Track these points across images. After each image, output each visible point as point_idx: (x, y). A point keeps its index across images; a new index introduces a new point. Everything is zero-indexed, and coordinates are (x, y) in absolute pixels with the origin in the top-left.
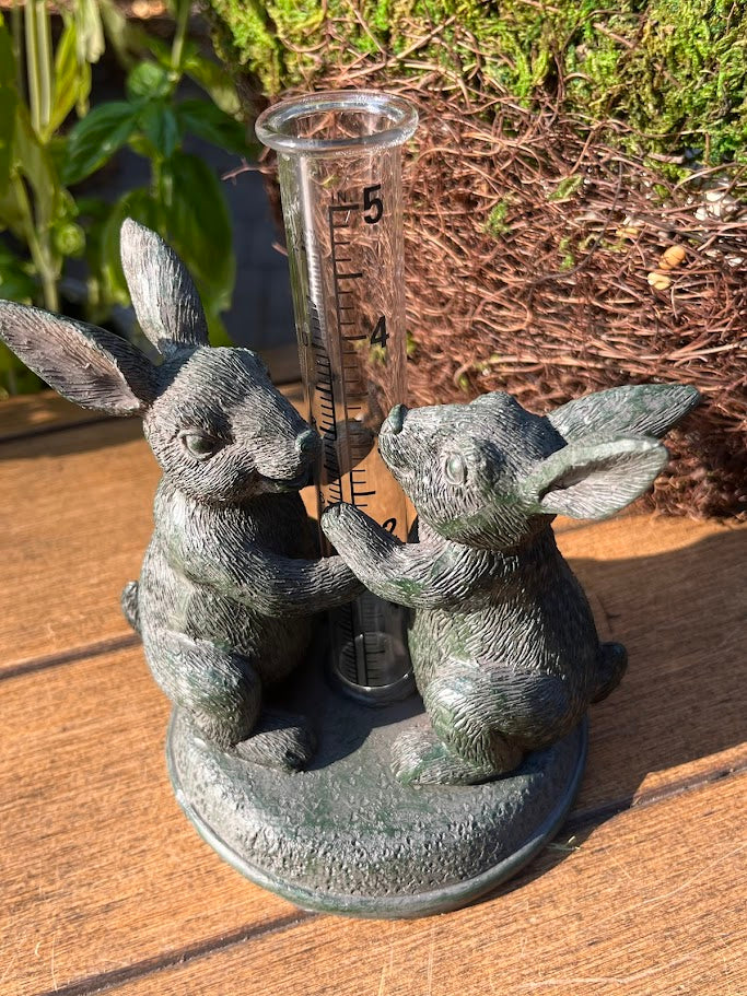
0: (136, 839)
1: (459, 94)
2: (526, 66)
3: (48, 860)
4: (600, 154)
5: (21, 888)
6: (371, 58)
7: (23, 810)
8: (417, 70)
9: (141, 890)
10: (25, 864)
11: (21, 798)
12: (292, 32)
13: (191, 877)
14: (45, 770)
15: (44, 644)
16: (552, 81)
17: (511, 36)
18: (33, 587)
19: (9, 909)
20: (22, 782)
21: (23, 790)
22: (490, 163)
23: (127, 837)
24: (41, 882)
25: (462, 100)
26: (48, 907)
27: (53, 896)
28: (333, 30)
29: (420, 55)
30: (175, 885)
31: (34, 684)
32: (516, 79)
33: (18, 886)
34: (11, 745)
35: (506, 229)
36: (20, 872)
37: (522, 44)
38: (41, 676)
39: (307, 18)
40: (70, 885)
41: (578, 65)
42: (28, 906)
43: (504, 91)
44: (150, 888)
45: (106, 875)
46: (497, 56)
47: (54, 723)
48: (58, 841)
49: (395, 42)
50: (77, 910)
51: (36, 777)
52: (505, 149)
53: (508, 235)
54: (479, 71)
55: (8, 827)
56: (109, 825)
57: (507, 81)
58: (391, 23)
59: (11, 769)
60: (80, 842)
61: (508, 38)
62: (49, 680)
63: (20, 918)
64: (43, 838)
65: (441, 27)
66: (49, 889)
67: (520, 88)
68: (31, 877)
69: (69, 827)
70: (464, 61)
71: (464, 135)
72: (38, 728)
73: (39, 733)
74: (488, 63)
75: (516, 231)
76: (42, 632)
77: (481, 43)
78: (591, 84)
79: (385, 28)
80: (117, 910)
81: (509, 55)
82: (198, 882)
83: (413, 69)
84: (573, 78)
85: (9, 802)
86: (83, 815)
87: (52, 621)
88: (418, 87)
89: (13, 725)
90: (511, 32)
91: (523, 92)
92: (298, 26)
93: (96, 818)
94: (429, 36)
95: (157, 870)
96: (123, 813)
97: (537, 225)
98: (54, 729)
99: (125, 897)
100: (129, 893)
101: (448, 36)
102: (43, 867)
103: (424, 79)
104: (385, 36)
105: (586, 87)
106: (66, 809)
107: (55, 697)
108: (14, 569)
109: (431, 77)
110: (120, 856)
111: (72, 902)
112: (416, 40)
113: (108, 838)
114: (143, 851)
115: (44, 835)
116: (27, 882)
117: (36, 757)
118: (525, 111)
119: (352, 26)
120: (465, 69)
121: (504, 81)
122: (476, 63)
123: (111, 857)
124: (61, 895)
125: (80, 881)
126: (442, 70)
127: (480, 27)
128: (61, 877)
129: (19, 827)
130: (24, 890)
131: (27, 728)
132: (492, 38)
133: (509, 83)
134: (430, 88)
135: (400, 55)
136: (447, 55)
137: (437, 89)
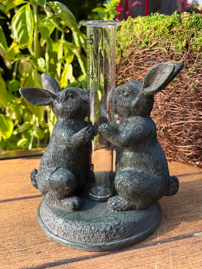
1: (165, 53)
2: (181, 44)
4: (199, 62)
5: (42, 239)
6: (144, 48)
12: (125, 46)
16: (187, 46)
17: (177, 38)
26: (50, 243)
28: (135, 44)
37: (179, 40)
39: (129, 43)
41: (193, 41)
42: (44, 243)
43: (175, 50)
46: (174, 43)
49: (149, 44)
54: (169, 47)
58: (149, 40)
61: (176, 39)
63: (42, 245)
65: (160, 39)
70: (166, 45)
74: (172, 45)
77: (170, 41)
78: (197, 45)
79: (147, 41)
81: (176, 43)
83: (153, 49)
84: (192, 45)
88: (155, 53)
90: (177, 37)
91: (180, 49)
92: (126, 45)
94: (157, 41)
101: (162, 40)
103: (156, 51)
104: (147, 43)
105: (195, 46)
109: (158, 50)
112: (154, 43)
116: (44, 238)
118: (181, 54)
119: (139, 42)
120: (166, 47)
121: (175, 48)
122: (169, 46)
126: (160, 48)
127: (169, 38)
132: (172, 40)
133: (177, 48)
134: (157, 53)
135: (151, 46)
136: (162, 45)
137: (159, 53)
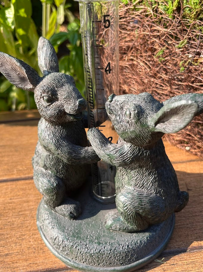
0: (22, 235)
1: (151, 15)
2: (171, 5)
4: (194, 33)
6: (126, 5)
8: (139, 8)
9: (19, 251)
13: (35, 249)
14: (2, 210)
15: (12, 174)
16: (179, 9)
18: (14, 159)
22: (159, 37)
23: (19, 234)
25: (152, 18)
29: (140, 4)
30: (29, 251)
31: (6, 185)
32: (168, 9)
35: (163, 59)
38: (9, 183)
41: (187, 3)
43: (164, 13)
44: (22, 251)
45: (9, 244)
46: (163, 2)
47: (8, 197)
52: (164, 32)
53: (164, 62)
54: (157, 8)
56: (15, 229)
57: (165, 10)
60: (5, 233)
62: (11, 185)
67: (169, 12)
69: (3, 228)
70: (153, 4)
71: (152, 29)
72: (4, 197)
73: (3, 199)
74: (160, 5)
75: (166, 60)
76: (13, 171)
78: (191, 9)
80: (10, 256)
81: (166, 2)
82: (37, 251)
83: (137, 8)
84: (185, 8)
86: (8, 225)
87: (17, 168)
88: (139, 14)
91: (170, 12)
93: (12, 226)
95: (25, 246)
96: (20, 226)
97: (173, 58)
98: (8, 199)
99: (13, 252)
100: (15, 251)
103: (140, 11)
105: (189, 10)
106: (4, 222)
107: (11, 190)
108: (11, 154)
109: (142, 10)
110: (15, 239)
113: (13, 233)
114: (23, 239)
118: (171, 19)
120: (153, 7)
121: (164, 10)
122: (156, 5)
123: (13, 239)
126: (146, 8)
133: (166, 11)
134: (142, 14)
135: (134, 4)
136: (148, 3)
137: (144, 14)
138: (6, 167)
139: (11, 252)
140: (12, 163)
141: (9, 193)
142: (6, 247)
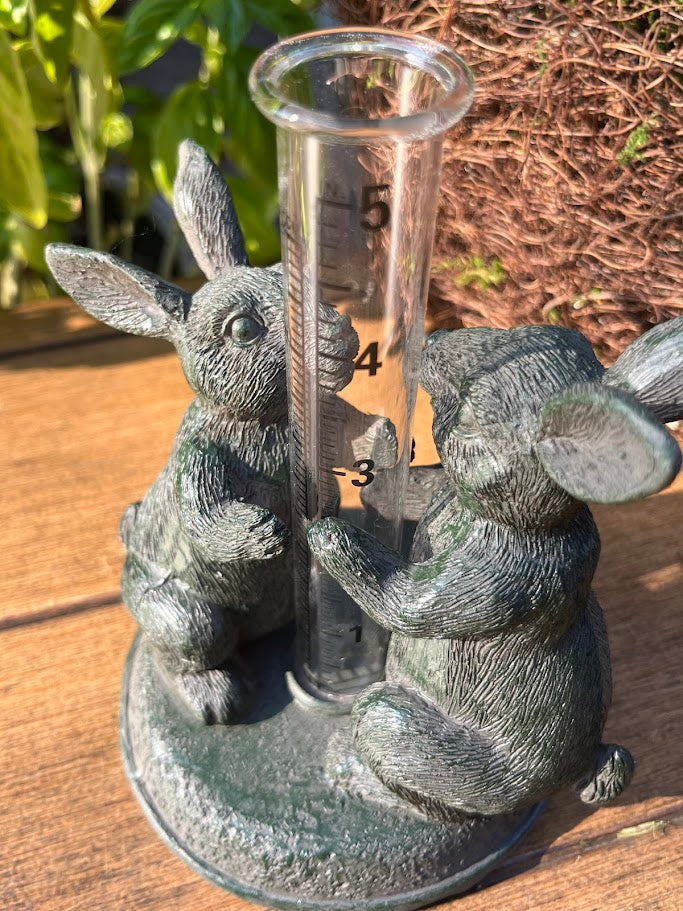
3: (114, 831)
5: (85, 863)
7: (84, 771)
10: (88, 836)
11: (81, 757)
14: (106, 726)
15: (100, 579)
18: (86, 514)
19: (73, 886)
20: (82, 739)
21: (83, 748)
24: (107, 857)
26: (115, 887)
27: (120, 874)
31: (91, 625)
33: (82, 861)
34: (69, 695)
35: (637, 156)
36: (83, 844)
40: (137, 862)
42: (93, 885)
48: (122, 810)
50: (147, 893)
51: (97, 734)
52: (657, 65)
53: (639, 163)
55: (68, 790)
59: (69, 724)
62: (107, 622)
63: (85, 897)
64: (106, 805)
66: (115, 865)
68: (96, 850)
71: (608, 46)
72: (97, 676)
73: (98, 682)
75: (648, 159)
76: (97, 566)
80: (189, 895)
85: (69, 761)
87: (107, 554)
89: (71, 672)
97: (678, 154)
102: (108, 840)
107: (114, 642)
108: (65, 492)
111: (141, 882)
115: (107, 801)
116: (92, 857)
117: (97, 710)
124: (129, 874)
125: (149, 857)
128: (128, 852)
129: (80, 792)
130: (89, 865)
131: (85, 675)
138: (65, 550)
139: (189, 880)
140: (82, 530)
141: (111, 655)
142: (165, 866)
